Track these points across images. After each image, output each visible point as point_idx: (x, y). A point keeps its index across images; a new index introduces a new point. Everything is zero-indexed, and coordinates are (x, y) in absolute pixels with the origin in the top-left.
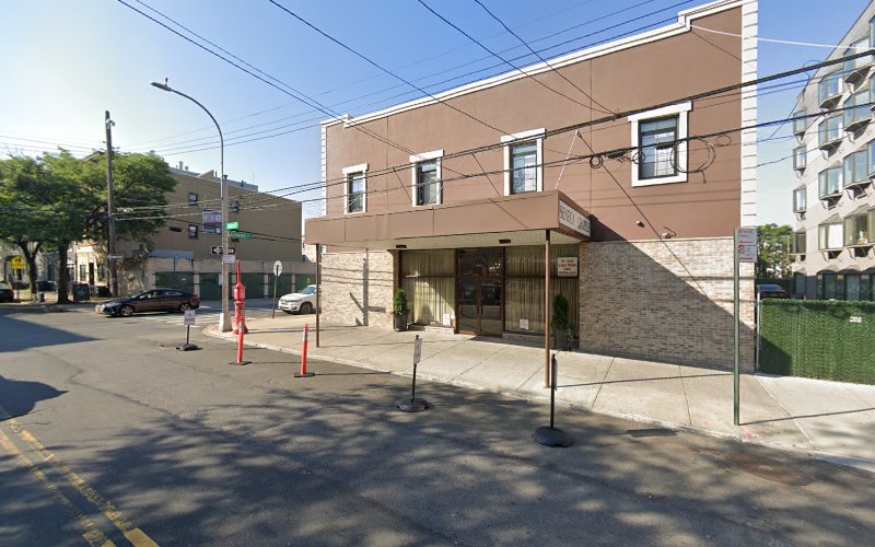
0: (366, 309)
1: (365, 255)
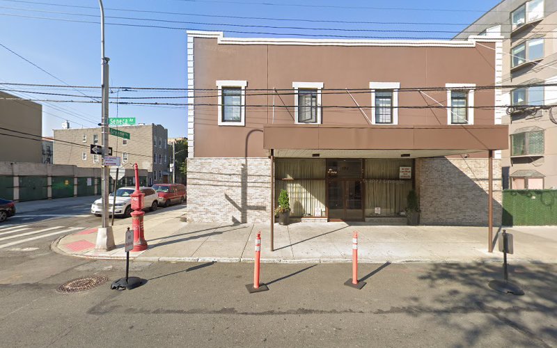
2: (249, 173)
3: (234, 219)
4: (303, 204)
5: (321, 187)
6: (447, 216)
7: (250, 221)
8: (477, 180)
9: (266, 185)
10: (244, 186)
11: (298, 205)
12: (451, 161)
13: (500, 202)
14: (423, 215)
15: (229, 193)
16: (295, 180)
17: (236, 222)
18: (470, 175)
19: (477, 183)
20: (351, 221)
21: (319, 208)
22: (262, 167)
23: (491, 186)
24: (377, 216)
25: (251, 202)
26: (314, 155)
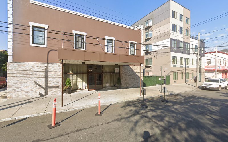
0: (46, 88)
1: (46, 65)
2: (49, 70)
3: (40, 94)
4: (77, 84)
5: (86, 77)
6: (129, 85)
7: (50, 94)
8: (137, 73)
9: (59, 76)
10: (46, 77)
11: (75, 85)
12: (130, 67)
13: (142, 80)
14: (122, 85)
15: (37, 80)
16: (74, 74)
17: (41, 95)
18: (135, 71)
19: (137, 74)
20: (98, 89)
21: (85, 85)
22: (57, 68)
23: (140, 74)
24: (107, 87)
25: (50, 85)
26: (82, 63)
